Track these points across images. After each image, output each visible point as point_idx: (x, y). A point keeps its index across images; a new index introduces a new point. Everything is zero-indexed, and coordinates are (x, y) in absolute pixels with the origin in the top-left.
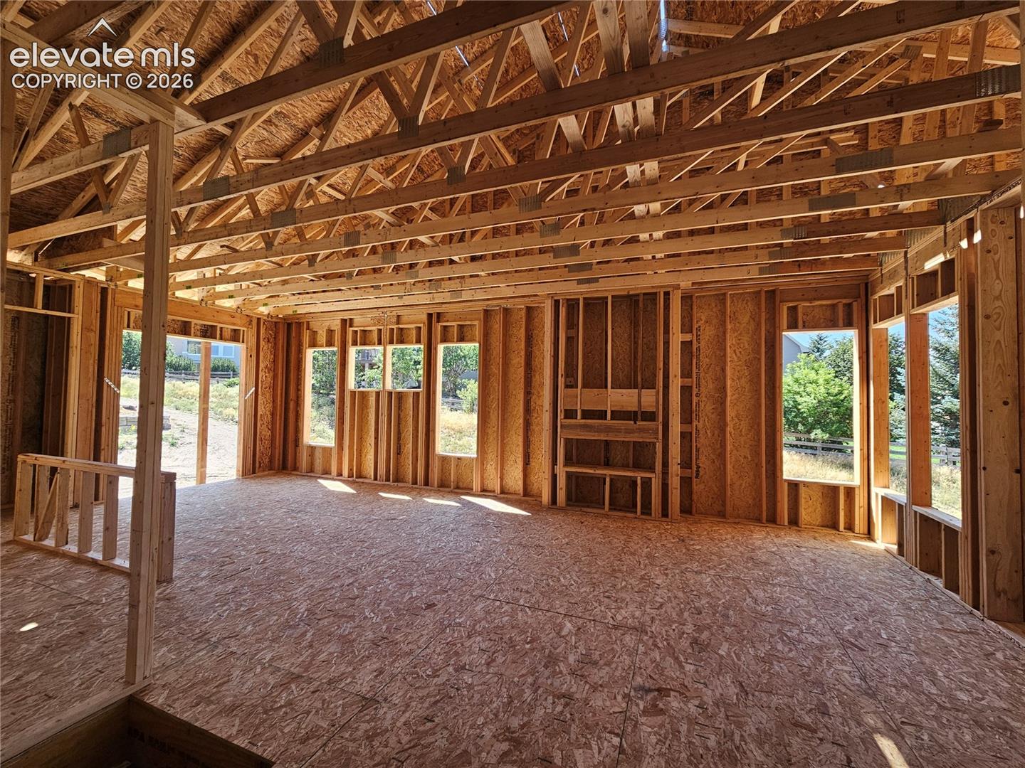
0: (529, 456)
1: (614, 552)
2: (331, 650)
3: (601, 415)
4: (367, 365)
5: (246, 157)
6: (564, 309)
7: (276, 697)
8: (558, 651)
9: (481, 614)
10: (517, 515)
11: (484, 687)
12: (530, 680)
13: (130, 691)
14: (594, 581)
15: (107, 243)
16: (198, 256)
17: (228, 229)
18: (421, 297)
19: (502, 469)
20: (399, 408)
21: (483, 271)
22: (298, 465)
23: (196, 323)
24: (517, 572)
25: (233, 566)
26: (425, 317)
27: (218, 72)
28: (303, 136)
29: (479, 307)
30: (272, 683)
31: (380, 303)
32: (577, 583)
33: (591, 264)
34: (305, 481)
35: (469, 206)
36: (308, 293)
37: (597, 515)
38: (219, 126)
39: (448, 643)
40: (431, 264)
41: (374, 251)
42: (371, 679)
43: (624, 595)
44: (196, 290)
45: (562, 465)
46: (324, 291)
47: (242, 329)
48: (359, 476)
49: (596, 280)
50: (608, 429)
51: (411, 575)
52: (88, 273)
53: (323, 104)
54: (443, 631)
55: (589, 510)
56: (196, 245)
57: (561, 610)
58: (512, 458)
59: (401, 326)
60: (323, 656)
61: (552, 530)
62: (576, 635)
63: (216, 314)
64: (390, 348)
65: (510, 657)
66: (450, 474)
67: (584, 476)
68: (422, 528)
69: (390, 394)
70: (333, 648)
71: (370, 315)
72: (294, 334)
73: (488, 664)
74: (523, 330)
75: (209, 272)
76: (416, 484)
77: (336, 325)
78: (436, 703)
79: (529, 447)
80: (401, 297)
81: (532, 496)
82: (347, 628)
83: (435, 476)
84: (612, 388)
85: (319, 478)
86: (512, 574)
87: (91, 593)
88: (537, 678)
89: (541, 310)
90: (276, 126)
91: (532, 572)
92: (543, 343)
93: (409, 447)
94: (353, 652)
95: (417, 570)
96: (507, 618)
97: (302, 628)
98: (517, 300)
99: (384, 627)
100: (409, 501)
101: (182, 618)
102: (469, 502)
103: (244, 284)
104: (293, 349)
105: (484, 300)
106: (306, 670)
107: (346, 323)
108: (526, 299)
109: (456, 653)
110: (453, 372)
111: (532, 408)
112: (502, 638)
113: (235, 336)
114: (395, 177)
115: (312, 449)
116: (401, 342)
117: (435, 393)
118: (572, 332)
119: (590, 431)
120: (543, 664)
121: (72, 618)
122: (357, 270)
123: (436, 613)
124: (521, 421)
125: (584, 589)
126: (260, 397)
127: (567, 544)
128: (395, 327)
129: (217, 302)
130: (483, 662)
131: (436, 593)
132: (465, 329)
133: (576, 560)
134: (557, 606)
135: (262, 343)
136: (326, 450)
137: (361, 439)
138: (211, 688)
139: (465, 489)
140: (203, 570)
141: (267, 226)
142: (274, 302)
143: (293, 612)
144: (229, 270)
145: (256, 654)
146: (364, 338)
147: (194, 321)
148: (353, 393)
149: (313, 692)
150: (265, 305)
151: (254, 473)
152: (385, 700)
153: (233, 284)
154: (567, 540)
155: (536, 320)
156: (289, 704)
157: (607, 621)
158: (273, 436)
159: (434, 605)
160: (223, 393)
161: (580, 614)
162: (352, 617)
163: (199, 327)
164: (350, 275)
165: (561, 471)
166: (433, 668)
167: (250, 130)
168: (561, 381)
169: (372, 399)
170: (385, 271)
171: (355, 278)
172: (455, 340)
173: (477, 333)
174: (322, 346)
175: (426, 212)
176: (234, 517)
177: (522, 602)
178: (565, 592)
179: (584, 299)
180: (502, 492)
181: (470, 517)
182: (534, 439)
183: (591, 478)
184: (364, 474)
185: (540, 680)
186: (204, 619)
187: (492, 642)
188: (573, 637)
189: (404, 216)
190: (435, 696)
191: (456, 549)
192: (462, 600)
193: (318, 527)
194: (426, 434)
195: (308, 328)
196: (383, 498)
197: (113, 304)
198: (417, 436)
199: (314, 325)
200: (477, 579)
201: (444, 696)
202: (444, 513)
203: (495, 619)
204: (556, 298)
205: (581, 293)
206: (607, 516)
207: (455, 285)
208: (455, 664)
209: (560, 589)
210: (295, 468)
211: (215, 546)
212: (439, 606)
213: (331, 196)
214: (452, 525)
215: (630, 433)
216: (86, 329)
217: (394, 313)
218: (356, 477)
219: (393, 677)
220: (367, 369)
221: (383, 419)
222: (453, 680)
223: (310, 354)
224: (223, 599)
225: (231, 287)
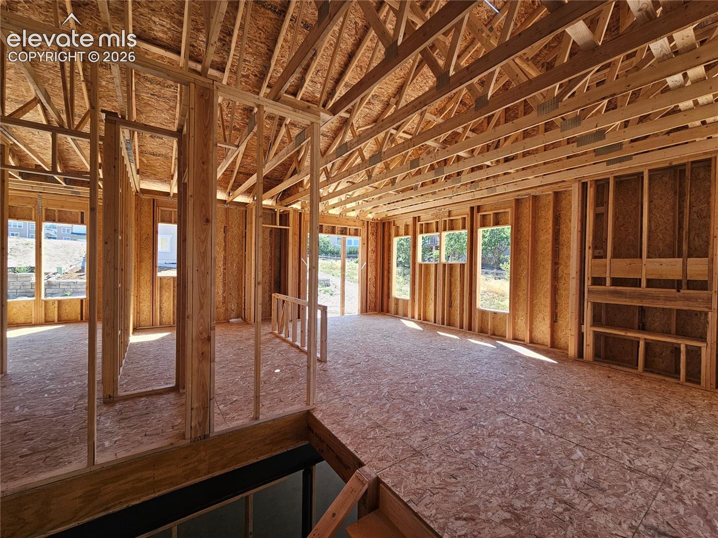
0: (556, 316)
1: (642, 408)
2: (399, 418)
3: (636, 283)
4: (434, 247)
5: (358, 128)
6: (592, 189)
7: (369, 432)
8: (565, 468)
9: (501, 424)
10: (542, 362)
11: (496, 471)
12: (536, 480)
13: (308, 408)
14: (613, 426)
15: (301, 189)
16: (338, 189)
17: (350, 172)
18: (466, 196)
19: (531, 323)
20: (451, 275)
21: (511, 169)
22: (390, 309)
23: (338, 227)
24: (536, 403)
25: (353, 361)
26: (468, 210)
27: (343, 84)
28: (387, 105)
29: (512, 197)
30: (367, 425)
31: (437, 203)
32: (594, 423)
33: (621, 144)
34: (393, 320)
35: (502, 120)
36: (394, 202)
37: (628, 374)
38: (343, 114)
39: (473, 436)
40: (473, 170)
41: (432, 167)
42: (420, 441)
43: (648, 446)
44: (338, 208)
45: (589, 325)
46: (403, 200)
47: (359, 228)
48: (425, 320)
49: (629, 158)
50: (642, 296)
51: (452, 386)
52: (294, 206)
53: (398, 81)
54: (471, 427)
55: (618, 367)
56: (337, 182)
57: (574, 440)
58: (541, 316)
59: (451, 218)
60: (394, 419)
61: (575, 377)
62: (585, 462)
63: (347, 221)
64: (444, 234)
65: (520, 459)
66: (488, 325)
67: (615, 338)
68: (464, 358)
69: (444, 265)
70: (400, 417)
71: (431, 212)
72: (386, 229)
73: (502, 458)
74: (551, 212)
75: (343, 197)
76: (462, 328)
77: (410, 222)
78: (460, 469)
79: (556, 308)
80: (450, 198)
81: (560, 348)
82: (409, 408)
83: (476, 324)
84: (648, 257)
85: (401, 318)
86: (531, 403)
87: (296, 361)
88: (542, 482)
89: (567, 193)
90: (373, 104)
91: (550, 405)
92: (570, 221)
93: (457, 302)
94: (411, 422)
95: (457, 384)
96: (522, 432)
97: (384, 401)
98: (545, 187)
99: (431, 414)
100: (456, 339)
101: (329, 381)
102: (502, 346)
103: (360, 202)
104: (386, 238)
105: (515, 191)
106: (385, 424)
107: (416, 219)
108: (554, 186)
109: (478, 444)
110: (497, 251)
111: (560, 276)
112: (515, 445)
113: (356, 233)
114: (446, 114)
115: (397, 300)
116: (452, 229)
117: (476, 264)
118: (601, 209)
119: (621, 297)
120: (549, 473)
121: (290, 370)
122: (421, 183)
123: (467, 414)
124: (549, 286)
125: (601, 430)
126: (369, 268)
127: (589, 391)
128: (447, 219)
129: (347, 214)
130: (498, 455)
131: (468, 402)
132: (500, 216)
133: (597, 405)
134: (571, 436)
135: (370, 236)
136: (405, 301)
137: (426, 295)
138: (339, 418)
139: (500, 336)
140: (340, 360)
141: (367, 166)
142: (375, 211)
143: (380, 391)
144: (352, 195)
145: (360, 408)
146: (427, 228)
147: (337, 226)
148: (421, 265)
149: (387, 437)
150: (371, 213)
151: (366, 312)
152: (427, 455)
153: (355, 203)
154: (589, 388)
155: (564, 202)
156: (374, 438)
157: (622, 462)
158: (376, 291)
159: (466, 409)
160: (354, 267)
161: (593, 448)
162: (412, 403)
163: (339, 229)
164: (416, 188)
165: (589, 331)
166: (460, 448)
167: (359, 111)
168: (589, 253)
169: (433, 269)
170: (439, 181)
171: (419, 188)
172: (492, 224)
173: (510, 217)
174: (402, 235)
175: (468, 133)
176: (355, 335)
177: (537, 424)
178: (580, 427)
179: (615, 177)
180: (531, 342)
181: (501, 356)
182: (561, 302)
183: (624, 340)
184: (428, 318)
185: (544, 484)
186: (338, 384)
187: (507, 445)
188: (582, 464)
189: (454, 139)
190: (460, 465)
191: (487, 376)
192: (487, 411)
193: (398, 347)
194: (469, 294)
195: (394, 225)
196: (439, 335)
197: (304, 220)
198: (463, 295)
199: (398, 223)
200: (501, 400)
201: (466, 467)
202: (481, 351)
203: (512, 430)
204: (584, 181)
205: (612, 173)
206: (640, 376)
207: (490, 183)
208: (477, 450)
209: (576, 424)
210: (388, 312)
211: (346, 348)
212: (470, 411)
213: (405, 138)
214: (486, 360)
215: (671, 301)
216: (294, 234)
217: (447, 210)
218: (423, 320)
219: (433, 444)
220: (433, 250)
221: (440, 282)
222: (473, 459)
223: (395, 241)
224: (348, 376)
225: (353, 204)
